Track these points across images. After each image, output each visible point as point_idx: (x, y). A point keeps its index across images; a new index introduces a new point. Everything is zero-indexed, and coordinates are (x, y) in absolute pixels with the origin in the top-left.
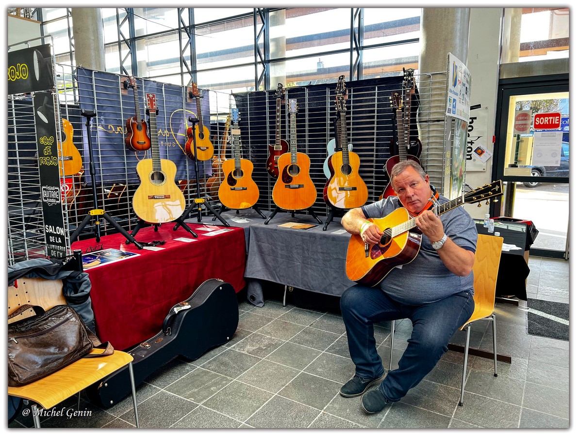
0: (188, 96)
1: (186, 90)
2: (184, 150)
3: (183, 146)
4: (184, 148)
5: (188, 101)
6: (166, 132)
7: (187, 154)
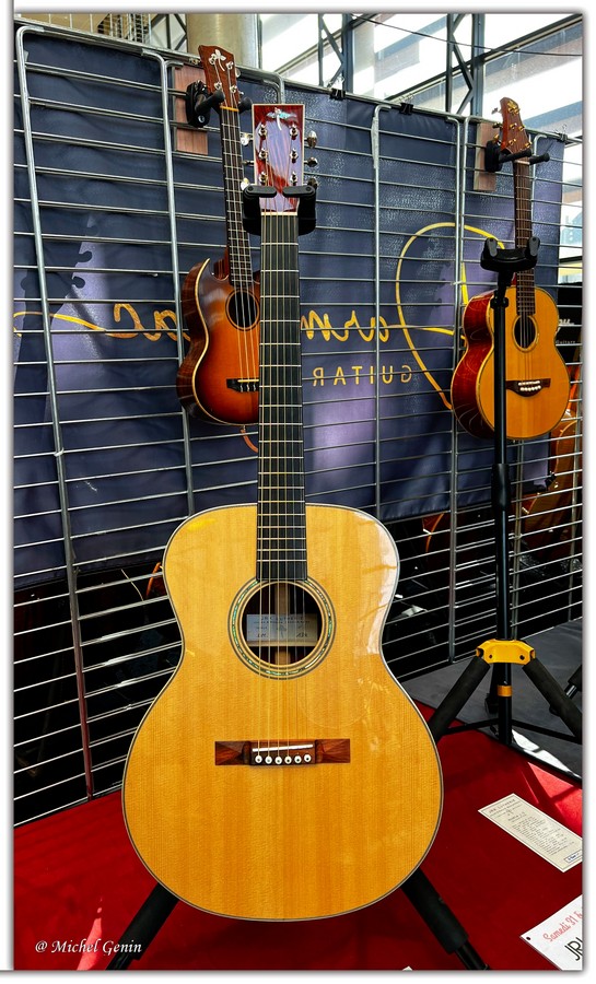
0: (479, 164)
1: (473, 138)
2: (447, 394)
3: (443, 378)
4: (446, 385)
5: (480, 184)
6: (378, 321)
7: (458, 412)
